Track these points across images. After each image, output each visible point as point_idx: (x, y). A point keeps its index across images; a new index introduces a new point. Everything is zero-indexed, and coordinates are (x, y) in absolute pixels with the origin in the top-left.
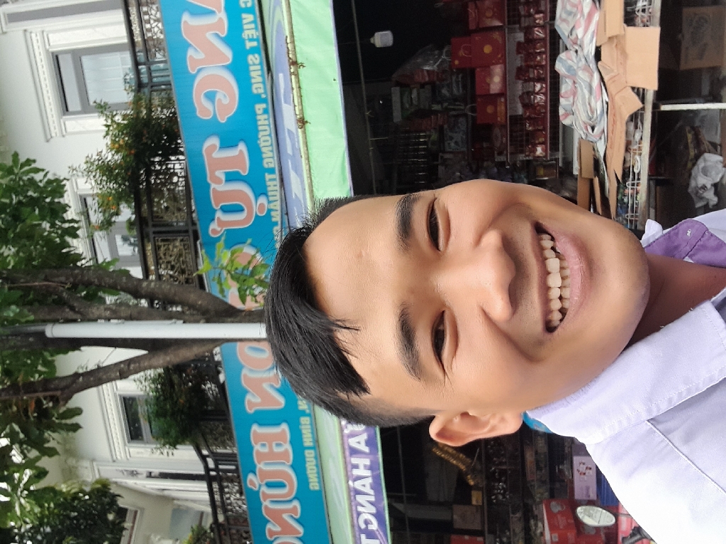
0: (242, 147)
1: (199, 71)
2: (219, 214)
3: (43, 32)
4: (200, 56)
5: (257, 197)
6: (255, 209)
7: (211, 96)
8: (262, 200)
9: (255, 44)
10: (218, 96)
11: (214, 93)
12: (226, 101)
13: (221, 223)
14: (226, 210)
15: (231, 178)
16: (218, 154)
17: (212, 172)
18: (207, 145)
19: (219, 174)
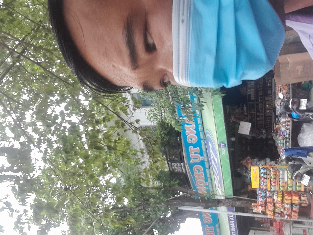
0: (198, 148)
1: (188, 134)
2: (192, 159)
4: (189, 132)
5: (201, 156)
6: (201, 159)
7: (191, 139)
8: (203, 157)
9: (201, 130)
12: (194, 140)
13: (192, 161)
14: (194, 159)
15: (195, 153)
16: (192, 149)
17: (191, 152)
18: (190, 147)
19: (193, 152)
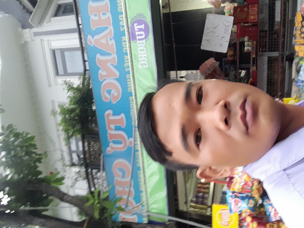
0: (123, 115)
1: (104, 80)
2: (111, 144)
3: (48, 40)
4: (104, 73)
5: (129, 138)
6: (128, 143)
7: (109, 92)
8: (131, 139)
10: (112, 92)
11: (111, 91)
12: (116, 94)
13: (112, 148)
14: (115, 142)
15: (117, 129)
16: (111, 118)
17: (109, 125)
18: (107, 113)
19: (112, 126)
